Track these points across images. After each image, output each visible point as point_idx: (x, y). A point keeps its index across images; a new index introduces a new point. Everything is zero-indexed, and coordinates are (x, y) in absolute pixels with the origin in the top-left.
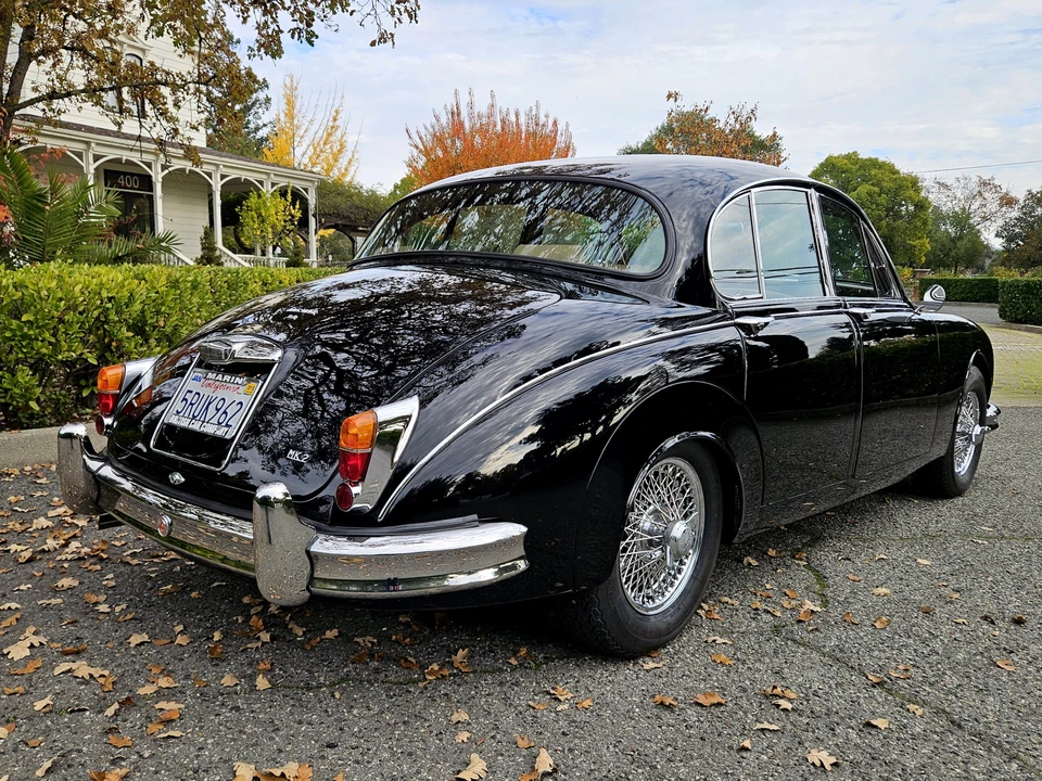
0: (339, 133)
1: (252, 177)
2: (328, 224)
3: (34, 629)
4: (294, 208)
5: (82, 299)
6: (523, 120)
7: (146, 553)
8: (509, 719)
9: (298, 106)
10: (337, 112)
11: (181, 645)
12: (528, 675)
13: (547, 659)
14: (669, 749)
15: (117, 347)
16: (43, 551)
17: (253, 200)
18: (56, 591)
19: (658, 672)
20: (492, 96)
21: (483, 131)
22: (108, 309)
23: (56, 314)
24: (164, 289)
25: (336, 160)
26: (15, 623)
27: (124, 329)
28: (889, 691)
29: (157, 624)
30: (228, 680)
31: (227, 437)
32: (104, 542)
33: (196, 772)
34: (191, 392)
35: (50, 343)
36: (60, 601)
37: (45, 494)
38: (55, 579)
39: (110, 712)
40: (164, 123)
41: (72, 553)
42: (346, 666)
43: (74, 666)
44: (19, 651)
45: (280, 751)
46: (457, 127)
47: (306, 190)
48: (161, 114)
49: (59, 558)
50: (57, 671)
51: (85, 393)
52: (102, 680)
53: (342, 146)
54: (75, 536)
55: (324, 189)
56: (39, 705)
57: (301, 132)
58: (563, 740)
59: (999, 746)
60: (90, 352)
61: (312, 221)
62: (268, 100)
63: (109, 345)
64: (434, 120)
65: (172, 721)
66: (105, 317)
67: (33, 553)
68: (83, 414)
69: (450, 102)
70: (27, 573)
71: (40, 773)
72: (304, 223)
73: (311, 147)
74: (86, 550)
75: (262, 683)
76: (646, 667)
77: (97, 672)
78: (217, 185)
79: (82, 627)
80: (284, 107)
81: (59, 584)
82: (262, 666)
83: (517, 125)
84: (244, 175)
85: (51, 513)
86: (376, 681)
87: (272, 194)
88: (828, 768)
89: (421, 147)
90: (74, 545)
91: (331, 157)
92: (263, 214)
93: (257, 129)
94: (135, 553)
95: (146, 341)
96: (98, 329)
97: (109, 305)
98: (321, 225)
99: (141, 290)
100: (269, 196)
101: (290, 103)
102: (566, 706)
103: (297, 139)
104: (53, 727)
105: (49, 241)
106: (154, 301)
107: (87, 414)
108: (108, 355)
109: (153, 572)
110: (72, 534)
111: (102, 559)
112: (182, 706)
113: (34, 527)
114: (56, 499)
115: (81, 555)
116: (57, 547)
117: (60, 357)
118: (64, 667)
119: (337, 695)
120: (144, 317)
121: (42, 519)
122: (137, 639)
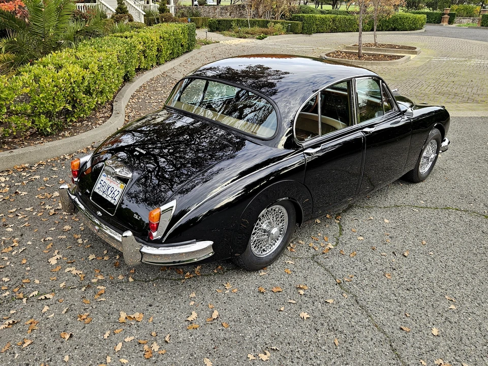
3: (57, 251)
5: (63, 84)
8: (208, 297)
11: (106, 260)
12: (219, 277)
13: (228, 270)
14: (257, 309)
15: (79, 101)
16: (58, 209)
18: (64, 232)
19: (264, 276)
22: (74, 87)
23: (53, 93)
24: (97, 71)
26: (51, 247)
28: (341, 287)
29: (98, 250)
30: (120, 277)
31: (114, 204)
33: (109, 314)
34: (103, 180)
35: (52, 105)
36: (65, 237)
37: (57, 177)
38: (63, 225)
39: (83, 289)
42: (159, 272)
43: (71, 269)
44: (53, 261)
45: (135, 307)
49: (63, 213)
50: (66, 271)
51: (68, 120)
52: (80, 276)
56: (62, 285)
58: (224, 305)
59: (367, 312)
60: (68, 105)
63: (76, 101)
65: (102, 294)
66: (73, 90)
70: (53, 221)
71: (63, 312)
75: (131, 280)
76: (261, 274)
77: (79, 272)
79: (73, 250)
81: (65, 228)
82: (131, 271)
86: (168, 279)
88: (305, 319)
95: (92, 95)
97: (75, 85)
99: (88, 75)
102: (228, 291)
104: (66, 294)
105: (46, 25)
106: (93, 78)
108: (76, 105)
112: (105, 288)
113: (54, 196)
117: (57, 110)
118: (68, 269)
119: (155, 285)
120: (90, 87)
122: (91, 257)
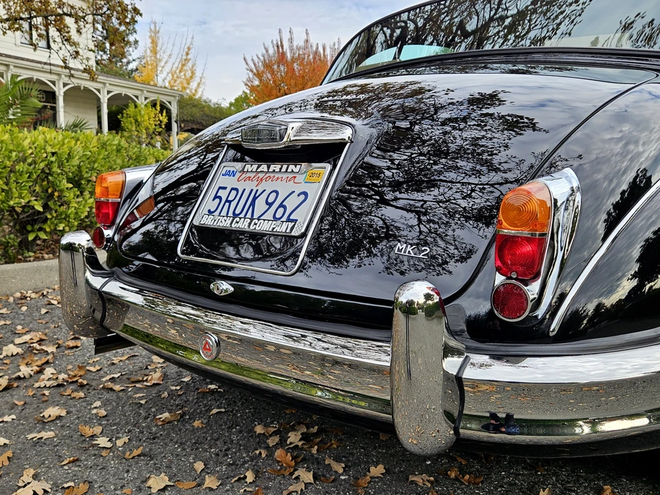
0: (190, 64)
1: (130, 93)
2: (186, 128)
3: (32, 472)
4: (162, 115)
5: (30, 151)
6: (328, 51)
7: (125, 377)
9: (159, 45)
10: (189, 48)
11: (211, 489)
15: (59, 196)
16: (19, 378)
17: (131, 109)
18: (43, 423)
20: (307, 34)
21: (300, 59)
22: (52, 162)
23: (8, 163)
24: (95, 149)
25: (188, 84)
26: (6, 463)
27: (65, 181)
29: (171, 461)
31: (295, 233)
32: (80, 368)
34: (225, 188)
36: (51, 434)
37: (8, 323)
38: (38, 409)
40: (69, 47)
41: (49, 379)
46: (282, 56)
47: (170, 103)
48: (66, 40)
49: (37, 385)
51: (31, 237)
53: (193, 73)
54: (47, 362)
55: (182, 103)
57: (162, 64)
60: (36, 200)
61: (175, 127)
62: (136, 42)
63: (52, 195)
64: (264, 51)
66: (49, 169)
67: (10, 380)
68: (27, 257)
69: (276, 38)
70: (7, 403)
72: (169, 127)
73: (170, 75)
74: (62, 376)
78: (104, 99)
79: (86, 467)
80: (149, 45)
81: (46, 414)
83: (324, 55)
84: (124, 91)
85: (18, 341)
87: (146, 105)
89: (255, 71)
90: (49, 371)
91: (185, 81)
92: (139, 120)
93: (129, 63)
94: (113, 378)
95: (82, 193)
96: (43, 181)
97: (53, 159)
98: (181, 130)
99: (78, 149)
100: (143, 106)
101: (154, 42)
103: (160, 69)
106: (88, 159)
107: (30, 257)
108: (51, 204)
109: (141, 398)
110: (44, 360)
111: (82, 386)
113: (4, 354)
114: (19, 327)
115: (60, 381)
116: (32, 373)
120: (80, 171)
121: (11, 346)
122: (157, 482)
